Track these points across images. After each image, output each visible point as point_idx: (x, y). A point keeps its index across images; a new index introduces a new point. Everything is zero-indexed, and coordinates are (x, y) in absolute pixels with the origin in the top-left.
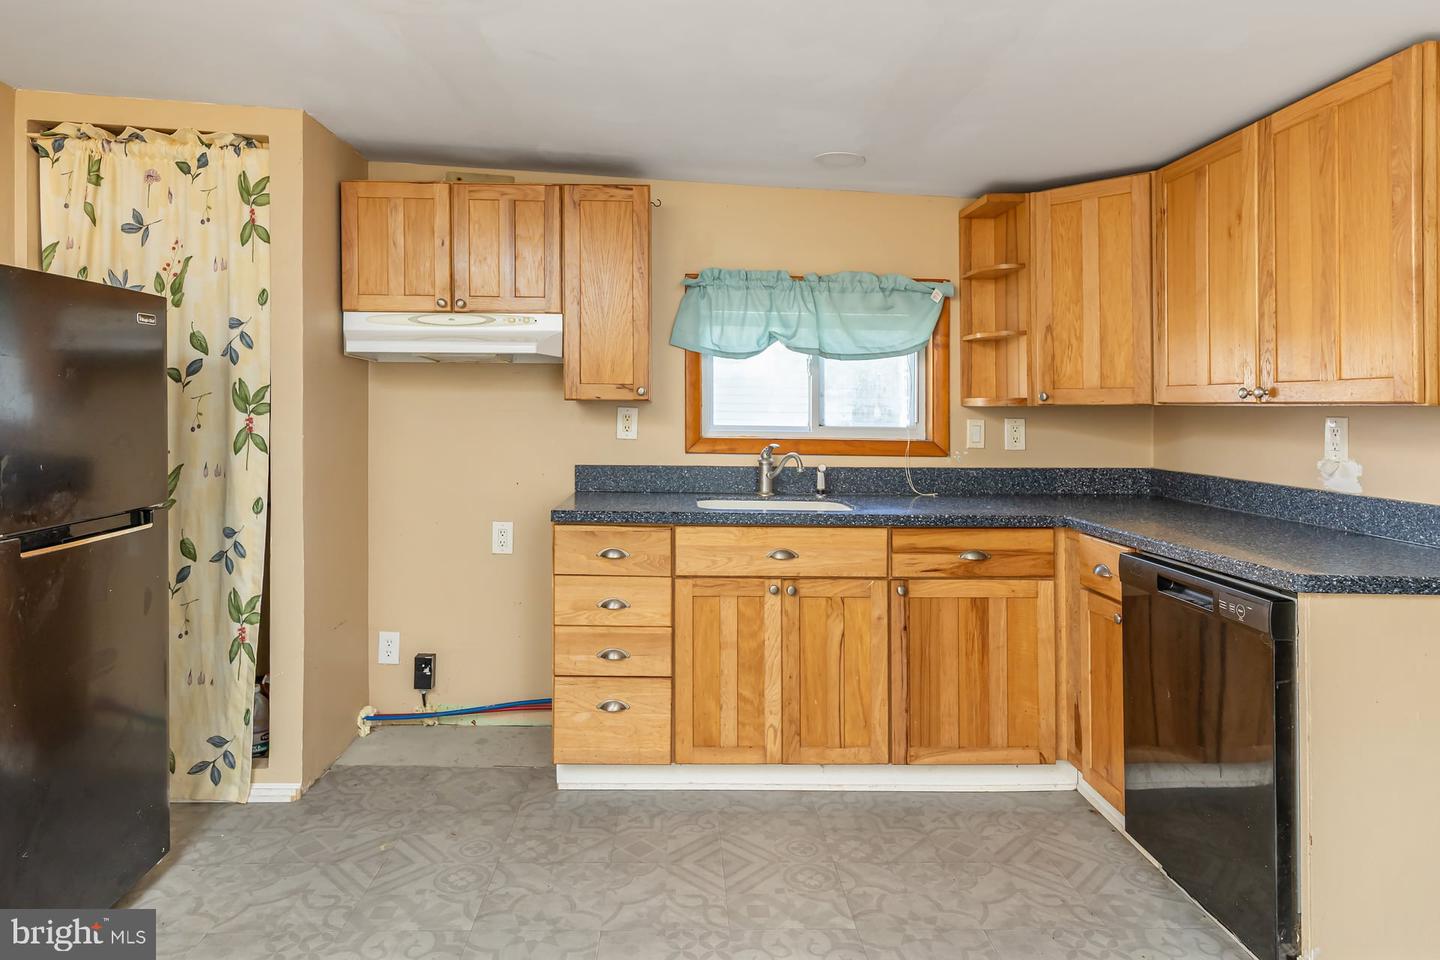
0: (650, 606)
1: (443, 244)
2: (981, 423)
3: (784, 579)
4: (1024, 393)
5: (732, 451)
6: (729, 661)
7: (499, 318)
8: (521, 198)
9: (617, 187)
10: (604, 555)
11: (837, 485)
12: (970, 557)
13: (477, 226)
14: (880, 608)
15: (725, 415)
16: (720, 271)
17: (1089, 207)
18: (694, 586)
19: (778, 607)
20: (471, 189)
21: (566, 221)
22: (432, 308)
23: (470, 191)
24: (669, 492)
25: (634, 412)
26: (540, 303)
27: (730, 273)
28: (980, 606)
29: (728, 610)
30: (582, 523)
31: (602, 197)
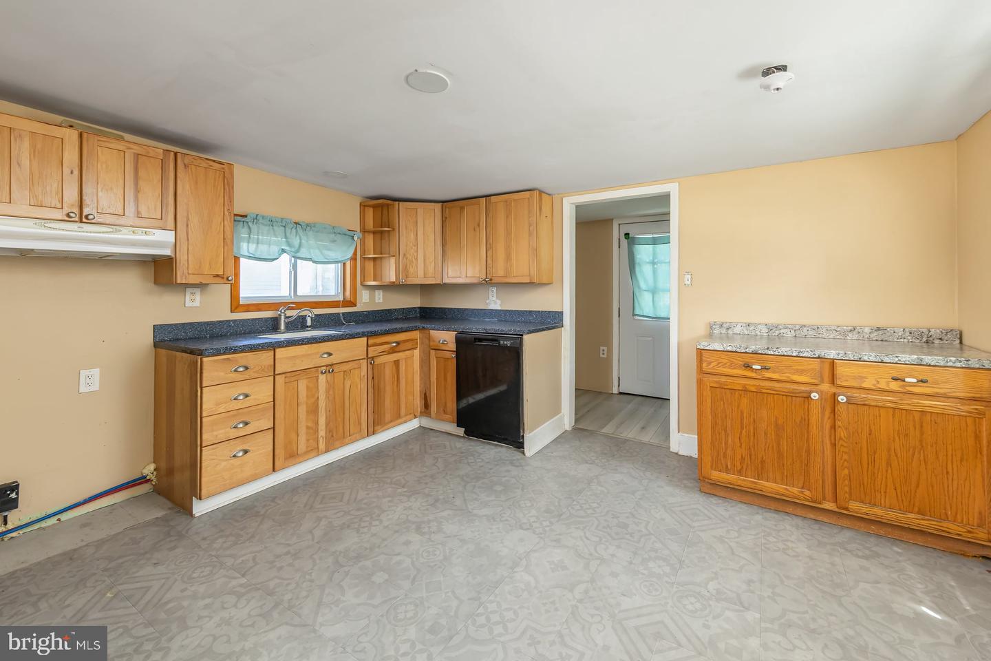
0: (261, 392)
1: (72, 172)
2: (368, 292)
3: (327, 366)
4: (393, 279)
5: (259, 310)
6: (303, 410)
7: (125, 230)
8: (144, 154)
9: (214, 161)
10: (236, 371)
11: (320, 322)
12: (394, 345)
13: (104, 166)
14: (364, 372)
15: (248, 291)
16: (257, 215)
17: (420, 211)
18: (286, 377)
19: (324, 380)
20: (99, 139)
21: (179, 175)
22: (61, 218)
23: (98, 140)
24: (221, 336)
25: (198, 291)
26: (160, 223)
27: (263, 217)
28: (397, 363)
29: (302, 385)
30: (224, 353)
31: (204, 165)
